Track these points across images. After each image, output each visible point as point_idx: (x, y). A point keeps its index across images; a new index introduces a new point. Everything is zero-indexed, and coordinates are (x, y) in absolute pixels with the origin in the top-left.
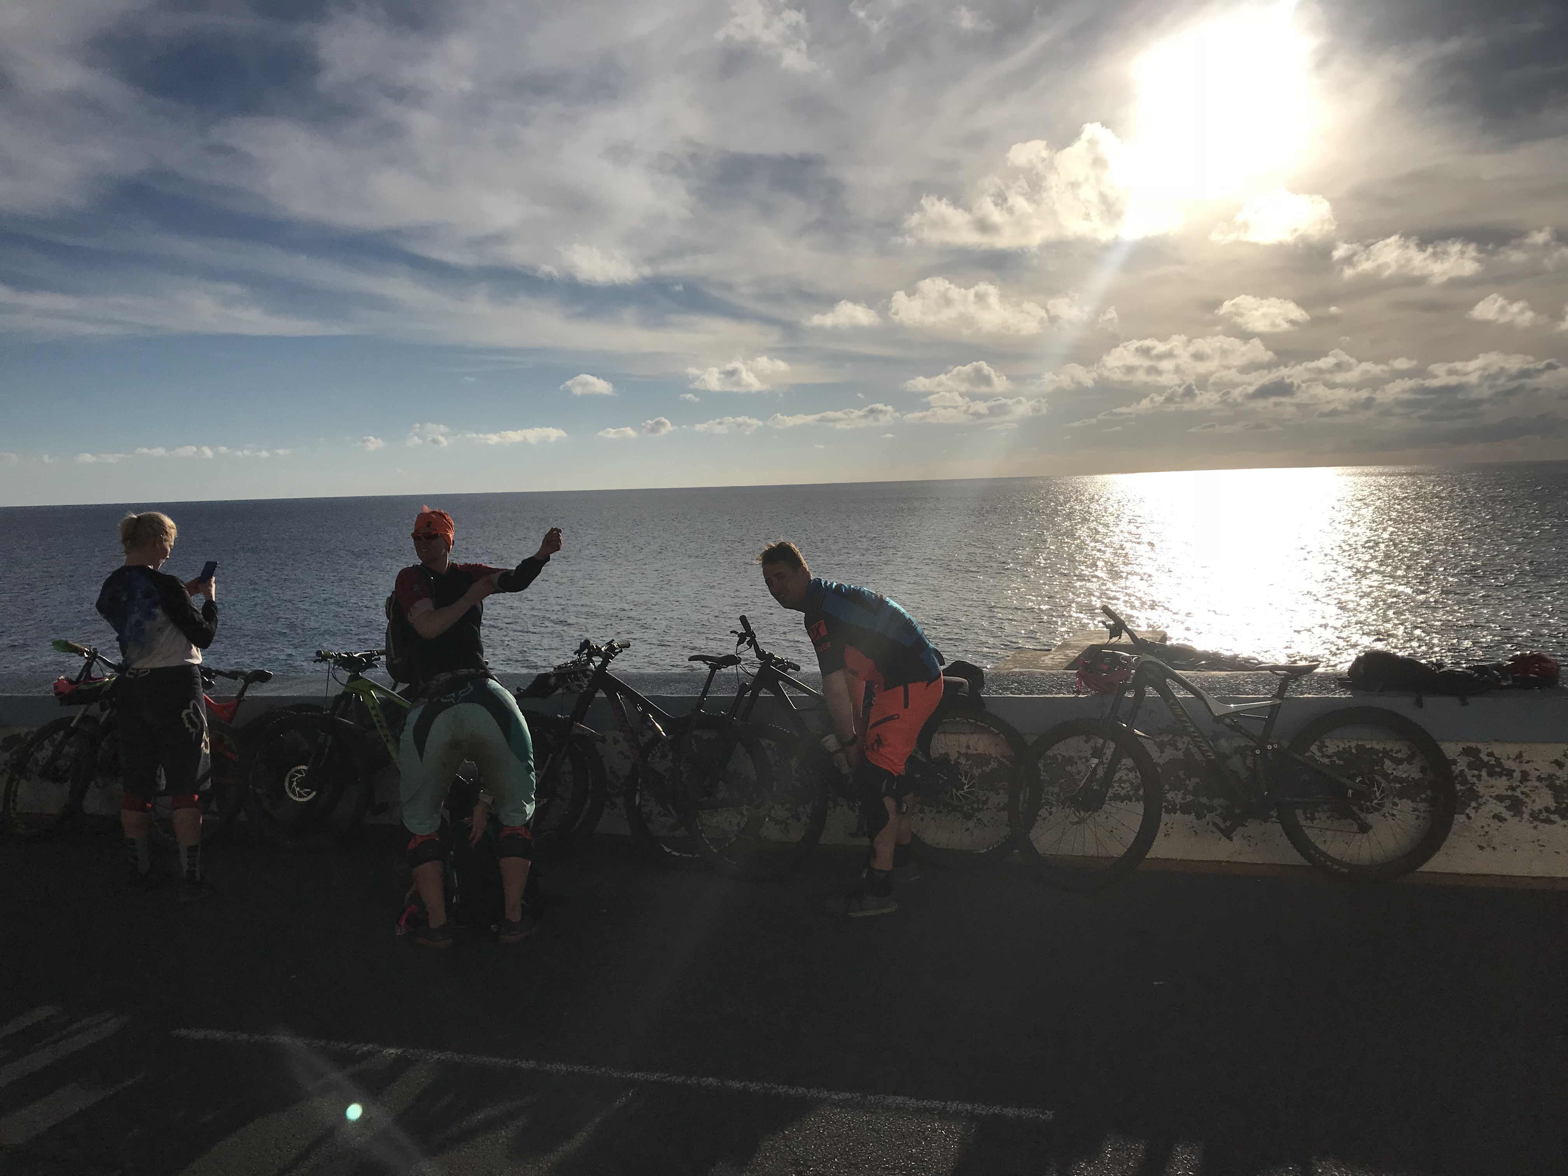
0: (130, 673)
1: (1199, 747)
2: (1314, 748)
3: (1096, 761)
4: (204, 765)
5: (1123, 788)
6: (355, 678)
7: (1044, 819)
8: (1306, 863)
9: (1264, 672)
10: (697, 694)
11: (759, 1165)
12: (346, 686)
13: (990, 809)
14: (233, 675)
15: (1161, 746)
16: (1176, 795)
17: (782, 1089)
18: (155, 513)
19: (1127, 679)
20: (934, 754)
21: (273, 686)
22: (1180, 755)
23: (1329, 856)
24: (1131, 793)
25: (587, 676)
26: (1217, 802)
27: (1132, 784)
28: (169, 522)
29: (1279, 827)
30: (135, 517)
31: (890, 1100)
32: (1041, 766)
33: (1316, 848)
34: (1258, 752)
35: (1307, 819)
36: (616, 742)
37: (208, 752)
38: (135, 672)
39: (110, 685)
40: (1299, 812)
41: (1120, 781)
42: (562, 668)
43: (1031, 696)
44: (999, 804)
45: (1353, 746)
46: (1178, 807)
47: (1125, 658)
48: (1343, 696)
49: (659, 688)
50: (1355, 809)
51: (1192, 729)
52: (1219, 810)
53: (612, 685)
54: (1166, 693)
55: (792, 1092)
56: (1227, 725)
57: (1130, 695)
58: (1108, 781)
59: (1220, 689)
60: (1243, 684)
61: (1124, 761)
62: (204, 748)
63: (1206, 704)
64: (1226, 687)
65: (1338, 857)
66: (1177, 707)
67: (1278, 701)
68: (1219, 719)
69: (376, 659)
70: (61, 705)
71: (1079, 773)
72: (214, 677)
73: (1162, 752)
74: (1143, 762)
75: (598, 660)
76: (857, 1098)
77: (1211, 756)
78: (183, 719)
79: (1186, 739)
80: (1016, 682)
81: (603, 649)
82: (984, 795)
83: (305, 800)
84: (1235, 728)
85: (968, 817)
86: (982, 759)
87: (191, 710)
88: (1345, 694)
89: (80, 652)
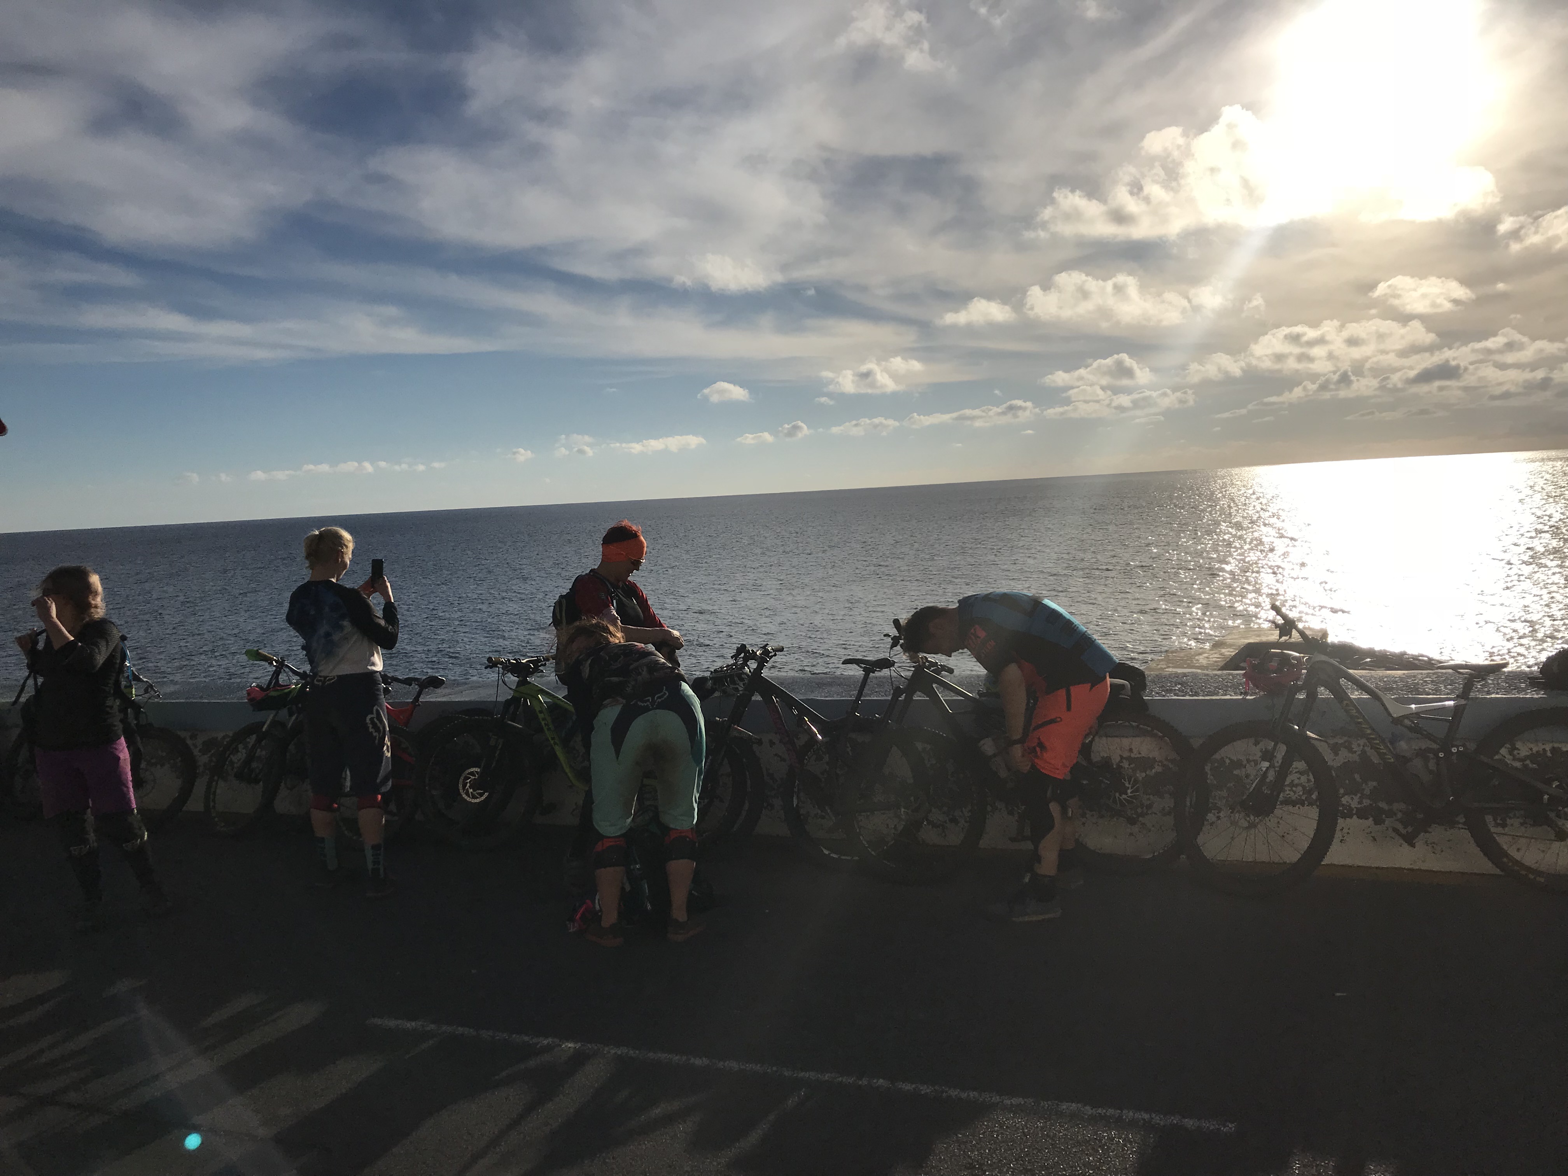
0: (318, 681)
1: (1377, 750)
2: (1503, 751)
3: (1267, 764)
4: (385, 768)
5: (1295, 792)
6: (523, 683)
7: (1212, 824)
8: (1498, 871)
9: (1444, 671)
10: (851, 697)
11: (933, 1167)
12: (515, 691)
13: (1155, 814)
14: (408, 681)
15: (1335, 749)
16: (1352, 799)
17: (954, 1093)
18: (334, 528)
19: (1298, 679)
20: (1095, 758)
21: (447, 691)
22: (1356, 758)
23: (1523, 865)
24: (1303, 798)
25: (742, 680)
26: (1396, 806)
27: (1304, 787)
28: (346, 535)
29: (1466, 834)
30: (317, 533)
31: (1064, 1106)
32: (1207, 768)
33: (1507, 855)
34: (1441, 755)
35: (1497, 825)
36: (772, 743)
37: (389, 755)
38: (322, 679)
39: (296, 691)
40: (1489, 819)
41: (1292, 785)
42: (718, 672)
43: (1196, 698)
44: (1163, 809)
45: (1548, 749)
46: (1354, 812)
47: (1295, 658)
48: (1536, 696)
49: (812, 692)
50: (1552, 815)
51: (1369, 731)
52: (1399, 815)
53: (768, 688)
54: (1340, 695)
55: (964, 1095)
56: (1406, 727)
57: (1302, 696)
58: (1279, 784)
59: (1397, 689)
60: (1422, 684)
61: (1295, 764)
62: (386, 751)
63: (1383, 705)
64: (1403, 687)
65: (1534, 866)
66: (1352, 708)
67: (1463, 702)
68: (1398, 721)
69: (542, 665)
70: (254, 711)
71: (1247, 776)
72: (389, 684)
73: (1336, 754)
74: (1316, 764)
75: (753, 665)
76: (1030, 1104)
77: (1390, 759)
78: (367, 723)
79: (1362, 742)
80: (1179, 684)
81: (758, 653)
82: (1149, 799)
83: (477, 801)
84: (1416, 730)
85: (1132, 821)
86: (1145, 763)
87: (374, 715)
88: (1537, 694)
89: (269, 661)
